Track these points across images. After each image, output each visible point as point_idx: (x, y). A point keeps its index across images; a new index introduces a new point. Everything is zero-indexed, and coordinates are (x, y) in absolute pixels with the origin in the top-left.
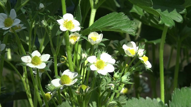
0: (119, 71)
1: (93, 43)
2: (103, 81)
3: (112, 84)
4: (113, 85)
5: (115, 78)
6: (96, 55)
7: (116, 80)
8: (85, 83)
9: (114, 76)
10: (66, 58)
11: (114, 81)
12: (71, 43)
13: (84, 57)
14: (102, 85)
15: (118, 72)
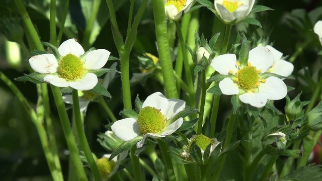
0: (299, 95)
1: (229, 18)
2: (256, 124)
3: (281, 134)
4: (284, 135)
5: (290, 116)
6: (235, 51)
7: (292, 122)
8: (207, 131)
9: (286, 110)
10: (155, 59)
11: (287, 123)
12: (168, 16)
13: (204, 57)
14: (255, 134)
15: (297, 99)
